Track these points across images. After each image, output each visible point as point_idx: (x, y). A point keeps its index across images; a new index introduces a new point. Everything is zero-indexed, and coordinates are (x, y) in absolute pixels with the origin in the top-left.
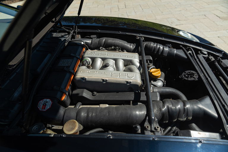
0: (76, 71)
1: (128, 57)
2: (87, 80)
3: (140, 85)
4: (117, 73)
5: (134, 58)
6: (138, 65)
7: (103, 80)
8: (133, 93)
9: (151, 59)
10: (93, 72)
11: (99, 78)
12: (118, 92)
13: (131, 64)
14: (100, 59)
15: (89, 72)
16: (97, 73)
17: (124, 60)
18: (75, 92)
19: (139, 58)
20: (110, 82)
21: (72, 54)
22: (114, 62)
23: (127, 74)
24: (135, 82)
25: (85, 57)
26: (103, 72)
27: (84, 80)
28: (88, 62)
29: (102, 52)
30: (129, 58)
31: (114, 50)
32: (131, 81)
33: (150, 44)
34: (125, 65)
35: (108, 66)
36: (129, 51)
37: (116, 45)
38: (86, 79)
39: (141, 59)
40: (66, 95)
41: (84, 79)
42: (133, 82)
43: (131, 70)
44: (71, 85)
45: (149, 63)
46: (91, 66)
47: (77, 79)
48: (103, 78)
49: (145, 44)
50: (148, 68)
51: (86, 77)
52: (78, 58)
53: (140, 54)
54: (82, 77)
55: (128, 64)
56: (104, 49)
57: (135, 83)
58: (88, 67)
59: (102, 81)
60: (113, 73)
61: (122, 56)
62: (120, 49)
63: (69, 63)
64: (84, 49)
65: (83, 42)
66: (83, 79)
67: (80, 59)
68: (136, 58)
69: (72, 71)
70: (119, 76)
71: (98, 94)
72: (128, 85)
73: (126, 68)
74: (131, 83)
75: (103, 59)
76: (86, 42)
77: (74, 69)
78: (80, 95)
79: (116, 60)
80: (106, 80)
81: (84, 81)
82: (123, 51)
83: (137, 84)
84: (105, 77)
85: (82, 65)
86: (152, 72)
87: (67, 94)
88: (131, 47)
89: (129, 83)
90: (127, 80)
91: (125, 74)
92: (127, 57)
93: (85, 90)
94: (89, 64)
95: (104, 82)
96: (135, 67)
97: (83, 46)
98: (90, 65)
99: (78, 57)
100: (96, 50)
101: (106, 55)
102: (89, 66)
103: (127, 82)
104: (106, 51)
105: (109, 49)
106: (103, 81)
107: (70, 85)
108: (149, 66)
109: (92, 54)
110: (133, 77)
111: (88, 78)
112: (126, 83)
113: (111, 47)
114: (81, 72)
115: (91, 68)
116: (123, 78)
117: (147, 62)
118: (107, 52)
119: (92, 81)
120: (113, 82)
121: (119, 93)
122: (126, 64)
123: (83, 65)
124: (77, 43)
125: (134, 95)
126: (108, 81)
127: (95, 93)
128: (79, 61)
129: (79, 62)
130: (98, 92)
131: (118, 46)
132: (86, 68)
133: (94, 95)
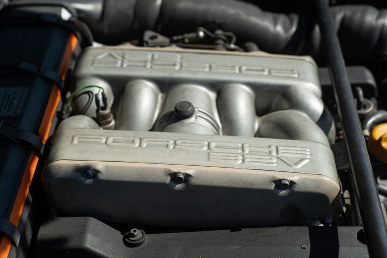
0: (46, 138)
1: (273, 72)
2: (101, 177)
3: (333, 195)
4: (233, 145)
5: (299, 78)
6: (318, 107)
7: (174, 177)
8: (306, 229)
9: (371, 81)
10: (126, 142)
11: (154, 170)
12: (236, 228)
13: (286, 105)
14: (150, 85)
15: (111, 140)
16: (144, 145)
17: (254, 86)
18: (47, 231)
19: (320, 76)
20: (201, 183)
21: (25, 65)
22: (213, 95)
23: (274, 149)
24: (315, 181)
25: (83, 78)
26: (172, 142)
27: (88, 176)
28: (100, 97)
29: (157, 55)
30: (276, 77)
31: (209, 43)
32: (295, 178)
33: (364, 14)
34: (260, 111)
35: (189, 116)
36: (270, 46)
37: (214, 22)
38: (97, 172)
39: (328, 82)
40: (13, 243)
41: (91, 172)
42: (304, 181)
43: (288, 132)
44: (31, 199)
45: (362, 99)
46: (111, 118)
47: (59, 175)
48: (175, 169)
49: (339, 17)
50: (363, 119)
51: (100, 166)
52: (50, 82)
53: (323, 60)
54: (81, 163)
55: (274, 106)
56: (161, 39)
57: (311, 188)
58: (100, 121)
59: (168, 180)
60: (213, 145)
61: (244, 68)
62: (229, 39)
63: (15, 102)
64: (74, 42)
65: (70, 11)
66: (86, 171)
67: (59, 87)
68: (306, 80)
69: (32, 139)
70: (241, 158)
71: (148, 238)
72: (282, 197)
73: (263, 122)
74: (297, 189)
75: (165, 86)
76: (79, 11)
77: (37, 129)
78: (73, 243)
79: (220, 89)
80: (188, 176)
81: (89, 181)
82: (246, 50)
83: (322, 192)
84: (182, 162)
85: (72, 114)
86: (380, 139)
87: (18, 240)
88: (279, 29)
89: (285, 187)
90: (279, 176)
91: (267, 150)
92: (266, 73)
93: (93, 222)
94: (104, 108)
95: (179, 186)
96: (305, 119)
97: (68, 28)
98: (108, 111)
99: (52, 75)
100: (128, 46)
101: (178, 67)
102: (105, 117)
103: (279, 184)
104: (174, 48)
105: (183, 40)
106: (172, 180)
107: (27, 203)
108: (363, 111)
109: (116, 63)
110: (302, 160)
111: (107, 167)
112: (273, 187)
113: (195, 31)
114: (76, 142)
115: (113, 123)
116: (260, 165)
117: (356, 95)
118: (179, 56)
119: (127, 179)
121: (244, 231)
122: (263, 104)
123: (78, 111)
124: (41, 14)
125: (308, 238)
126: (193, 181)
127: (138, 233)
128: (56, 96)
129: (59, 99)
130: (149, 229)
131: (221, 26)
132: (94, 123)
133: (131, 242)
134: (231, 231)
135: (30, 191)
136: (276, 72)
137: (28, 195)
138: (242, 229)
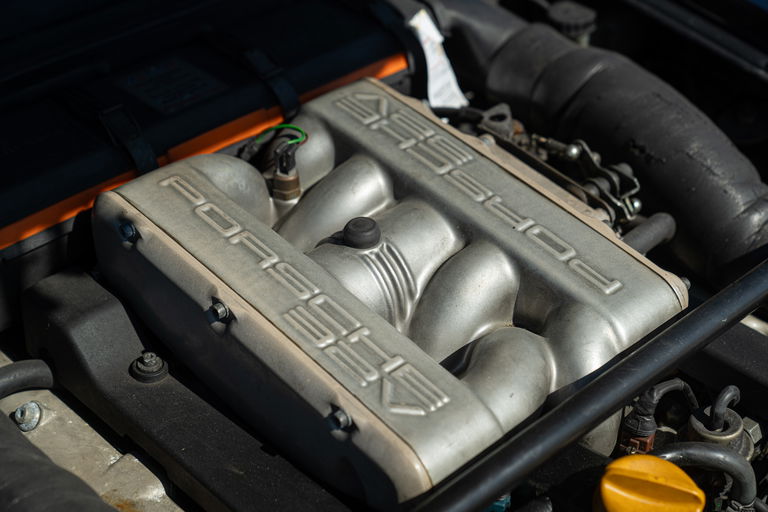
1: (574, 264)
2: (140, 247)
4: (348, 317)
5: (605, 298)
10: (223, 221)
15: (206, 208)
18: (56, 285)
20: (242, 340)
23: (399, 361)
24: (388, 445)
26: (276, 260)
27: (128, 236)
30: (573, 273)
32: (362, 421)
35: (357, 246)
38: (137, 236)
41: (132, 233)
42: (374, 436)
44: (70, 227)
51: (146, 229)
54: (131, 213)
57: (376, 453)
59: (208, 304)
60: (321, 299)
61: (538, 230)
67: (282, 113)
68: (613, 308)
70: (330, 339)
71: (164, 380)
72: (333, 438)
74: (356, 439)
80: (232, 317)
81: (128, 244)
84: (247, 292)
91: (383, 357)
92: (564, 258)
94: (285, 171)
95: (217, 325)
98: (289, 178)
101: (441, 171)
107: (56, 229)
109: (367, 117)
110: (415, 404)
111: (153, 238)
112: (327, 412)
116: (343, 368)
118: (469, 157)
119: (164, 269)
120: (259, 351)
126: (234, 329)
127: (152, 363)
133: (137, 371)
134: (262, 448)
135: (77, 217)
136: (580, 266)
137: (68, 220)
138: (277, 456)
